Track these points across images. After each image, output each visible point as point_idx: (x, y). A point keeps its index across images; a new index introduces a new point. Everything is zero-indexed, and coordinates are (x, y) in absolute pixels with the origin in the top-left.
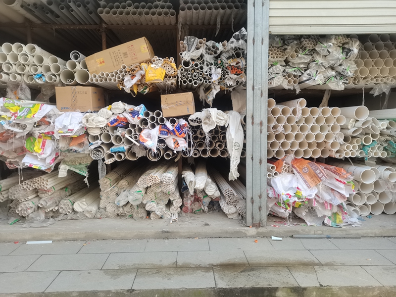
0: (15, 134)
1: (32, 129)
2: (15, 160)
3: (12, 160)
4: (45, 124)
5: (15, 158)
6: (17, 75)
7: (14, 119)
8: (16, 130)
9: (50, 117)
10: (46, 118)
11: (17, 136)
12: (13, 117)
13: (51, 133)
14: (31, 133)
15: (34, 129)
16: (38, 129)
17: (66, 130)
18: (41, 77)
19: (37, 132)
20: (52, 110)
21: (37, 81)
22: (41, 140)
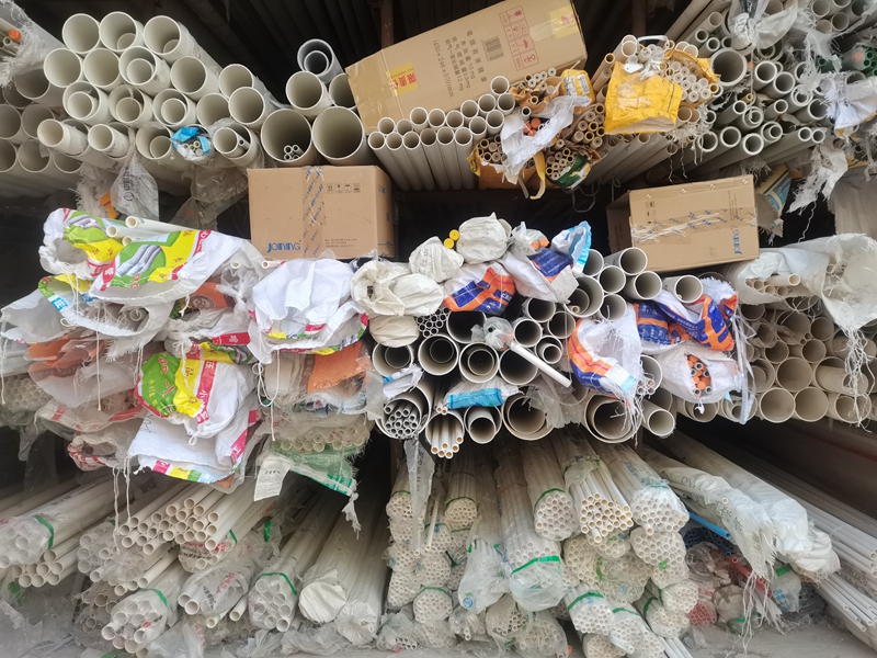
0: (105, 344)
1: (167, 324)
2: (104, 440)
3: (92, 441)
4: (212, 307)
5: (101, 433)
6: (113, 131)
7: (103, 289)
8: (108, 328)
9: (232, 279)
10: (219, 282)
11: (113, 354)
12: (99, 282)
13: (234, 339)
14: (163, 339)
15: (174, 324)
16: (187, 324)
17: (295, 330)
18: (193, 138)
19: (184, 335)
20: (239, 252)
21: (182, 150)
22: (198, 365)
